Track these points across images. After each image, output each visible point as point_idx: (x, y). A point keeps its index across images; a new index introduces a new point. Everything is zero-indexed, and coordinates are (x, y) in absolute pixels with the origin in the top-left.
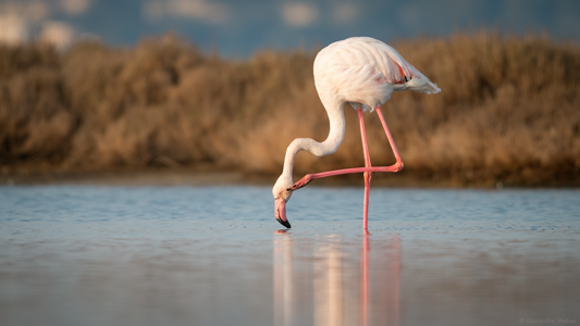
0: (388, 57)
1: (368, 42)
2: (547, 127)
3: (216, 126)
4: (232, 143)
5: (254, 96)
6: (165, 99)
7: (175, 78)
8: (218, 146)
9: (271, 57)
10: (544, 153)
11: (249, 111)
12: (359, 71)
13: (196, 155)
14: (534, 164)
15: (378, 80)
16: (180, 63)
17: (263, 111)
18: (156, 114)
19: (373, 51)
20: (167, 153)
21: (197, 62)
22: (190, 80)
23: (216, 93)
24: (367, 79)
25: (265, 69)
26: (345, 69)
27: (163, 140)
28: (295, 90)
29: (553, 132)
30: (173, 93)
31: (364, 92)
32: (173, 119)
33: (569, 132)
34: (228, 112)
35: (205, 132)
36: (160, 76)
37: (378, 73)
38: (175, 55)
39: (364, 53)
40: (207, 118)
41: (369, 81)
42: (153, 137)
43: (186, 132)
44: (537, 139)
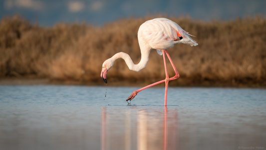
0: (171, 27)
1: (162, 21)
2: (189, 59)
3: (37, 58)
4: (45, 65)
5: (55, 44)
6: (14, 45)
7: (19, 36)
8: (38, 67)
9: (63, 26)
10: (188, 72)
11: (52, 51)
12: (157, 34)
13: (28, 71)
14: (183, 76)
15: (166, 39)
16: (21, 29)
17: (59, 51)
18: (10, 52)
19: (164, 25)
20: (15, 70)
21: (29, 28)
22: (25, 36)
23: (38, 42)
24: (160, 39)
25: (60, 31)
26: (150, 34)
27: (13, 64)
28: (74, 41)
29: (192, 62)
30: (18, 42)
31: (159, 45)
32: (18, 54)
33: (199, 61)
34: (43, 51)
35: (32, 60)
36: (12, 34)
37: (166, 36)
38: (19, 25)
39: (159, 26)
40: (33, 54)
41: (161, 40)
42: (8, 62)
43: (24, 60)
44: (185, 64)
